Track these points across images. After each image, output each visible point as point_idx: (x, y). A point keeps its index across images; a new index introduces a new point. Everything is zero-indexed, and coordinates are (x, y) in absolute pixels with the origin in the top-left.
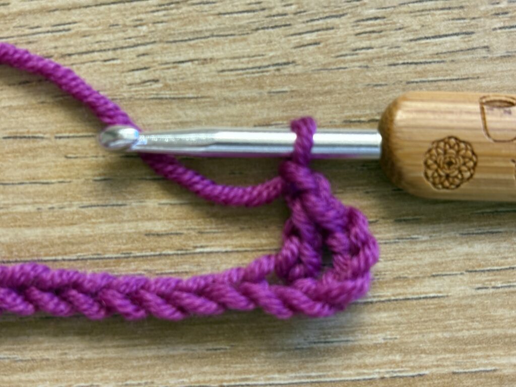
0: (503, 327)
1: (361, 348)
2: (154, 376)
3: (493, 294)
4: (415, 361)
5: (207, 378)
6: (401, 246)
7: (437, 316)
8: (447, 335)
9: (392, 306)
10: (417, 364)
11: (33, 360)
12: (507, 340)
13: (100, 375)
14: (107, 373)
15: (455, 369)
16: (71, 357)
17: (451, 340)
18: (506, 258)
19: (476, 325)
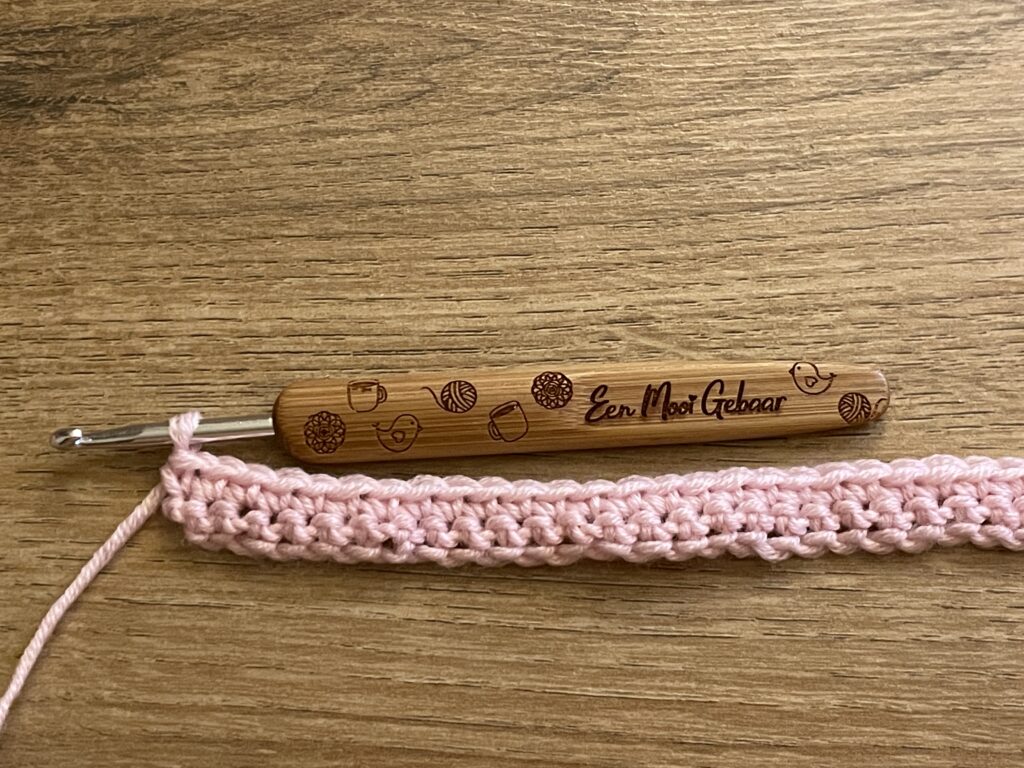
0: (785, 669)
1: (663, 672)
2: (491, 677)
3: (778, 640)
4: (708, 690)
5: (534, 683)
6: (704, 592)
7: (728, 653)
8: (737, 670)
9: (692, 640)
10: (709, 693)
11: (394, 652)
12: (788, 681)
13: (447, 671)
14: (452, 670)
15: (741, 700)
16: (424, 653)
17: (740, 675)
18: (790, 611)
19: (762, 664)
